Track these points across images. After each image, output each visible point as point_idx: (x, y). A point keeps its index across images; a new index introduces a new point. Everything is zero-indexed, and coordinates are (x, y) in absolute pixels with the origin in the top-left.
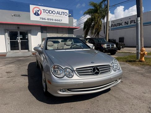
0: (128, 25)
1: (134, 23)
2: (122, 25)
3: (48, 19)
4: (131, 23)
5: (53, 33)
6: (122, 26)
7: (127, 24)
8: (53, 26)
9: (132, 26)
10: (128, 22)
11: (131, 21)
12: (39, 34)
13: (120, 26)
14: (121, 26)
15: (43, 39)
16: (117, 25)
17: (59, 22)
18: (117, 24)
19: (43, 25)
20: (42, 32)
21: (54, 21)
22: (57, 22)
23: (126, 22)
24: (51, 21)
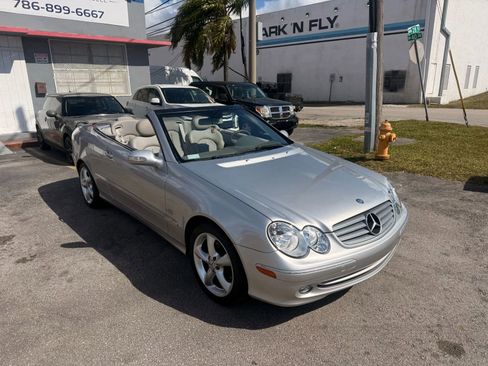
0: (302, 34)
1: (321, 28)
2: (285, 33)
3: (49, 8)
4: (310, 30)
5: (72, 62)
6: (285, 36)
7: (301, 30)
8: (73, 34)
9: (313, 38)
10: (302, 23)
11: (311, 22)
12: (20, 66)
13: (278, 37)
14: (282, 35)
15: (36, 84)
16: (271, 33)
17: (91, 19)
18: (270, 28)
19: (32, 29)
20: (29, 60)
21: (73, 17)
22: (83, 18)
23: (296, 25)
24: (62, 16)
